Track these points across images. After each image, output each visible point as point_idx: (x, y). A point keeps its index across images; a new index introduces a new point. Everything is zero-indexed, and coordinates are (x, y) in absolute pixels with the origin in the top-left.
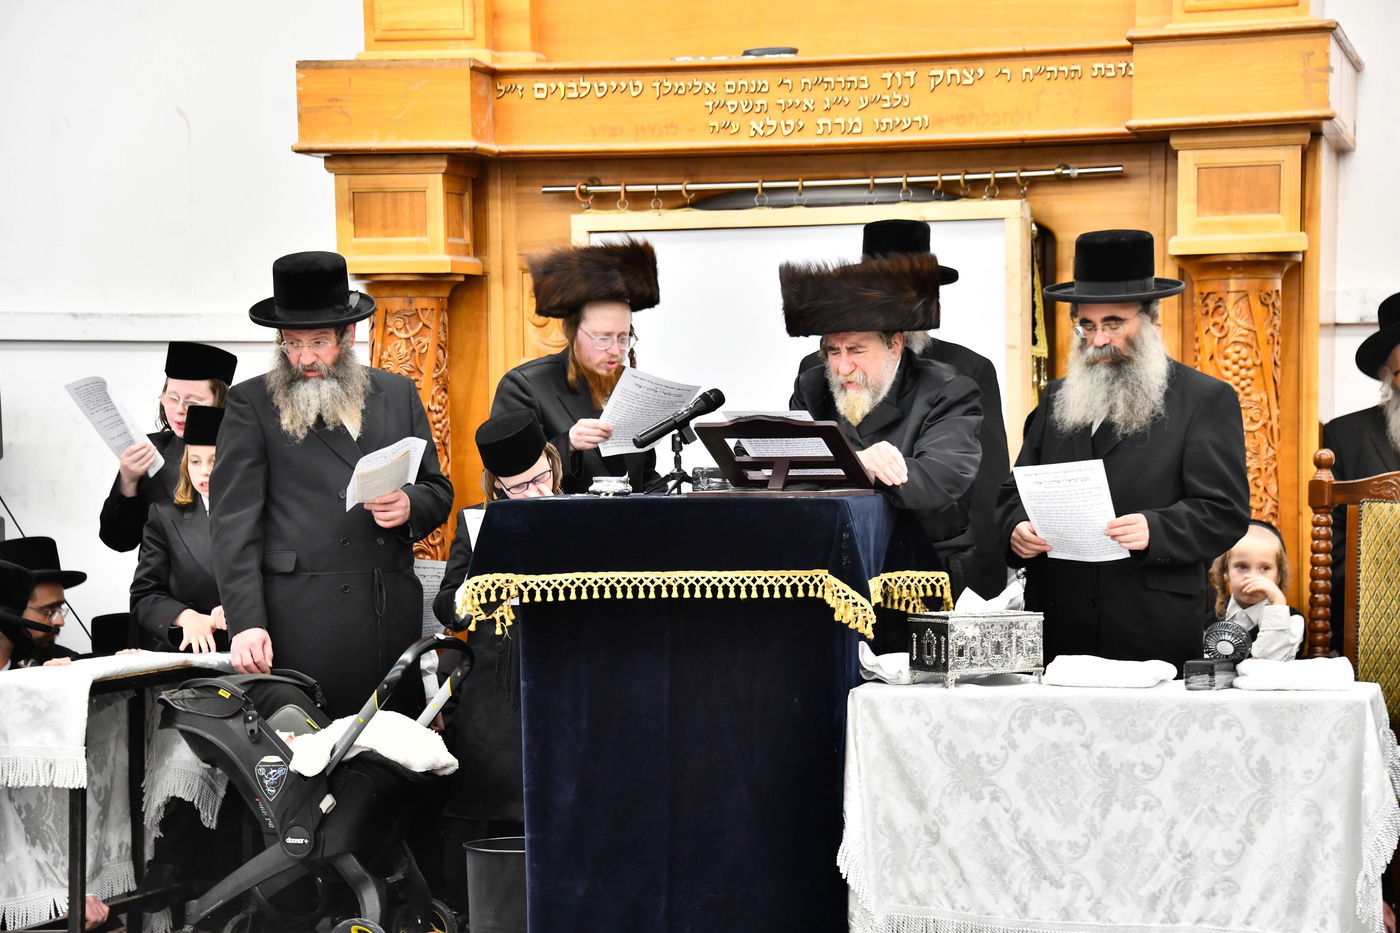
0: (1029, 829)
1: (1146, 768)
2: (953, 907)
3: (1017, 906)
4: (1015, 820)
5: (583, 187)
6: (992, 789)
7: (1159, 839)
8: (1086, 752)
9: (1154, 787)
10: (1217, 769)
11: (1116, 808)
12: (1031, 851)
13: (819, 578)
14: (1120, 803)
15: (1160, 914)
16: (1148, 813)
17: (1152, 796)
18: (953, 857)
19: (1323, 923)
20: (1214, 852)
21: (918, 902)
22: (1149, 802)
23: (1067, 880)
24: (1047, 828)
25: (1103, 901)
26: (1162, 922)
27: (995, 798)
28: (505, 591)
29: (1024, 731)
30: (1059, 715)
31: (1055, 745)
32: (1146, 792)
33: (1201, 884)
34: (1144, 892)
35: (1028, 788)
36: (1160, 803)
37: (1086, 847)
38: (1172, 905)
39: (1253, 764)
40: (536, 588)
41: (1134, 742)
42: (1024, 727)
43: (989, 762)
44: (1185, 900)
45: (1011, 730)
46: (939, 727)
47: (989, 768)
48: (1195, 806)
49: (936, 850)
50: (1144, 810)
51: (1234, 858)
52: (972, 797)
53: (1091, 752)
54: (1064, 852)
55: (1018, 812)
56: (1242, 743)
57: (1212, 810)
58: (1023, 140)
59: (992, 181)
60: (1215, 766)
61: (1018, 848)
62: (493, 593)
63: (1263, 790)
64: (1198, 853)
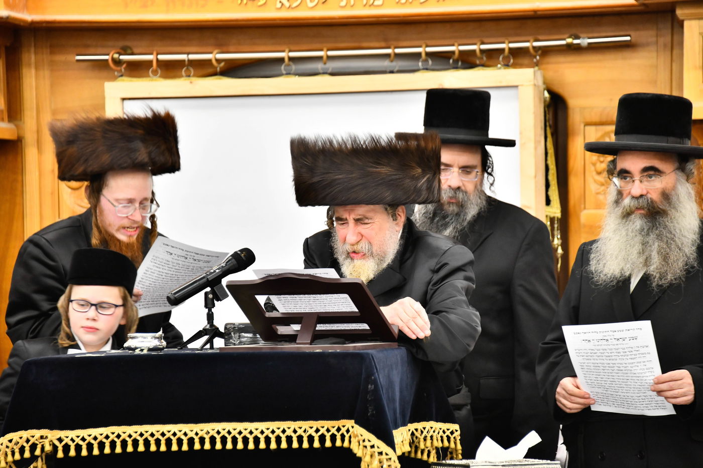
5: (116, 56)
13: (346, 428)
28: (39, 447)
40: (70, 443)
58: (535, 11)
59: (507, 51)
62: (27, 449)
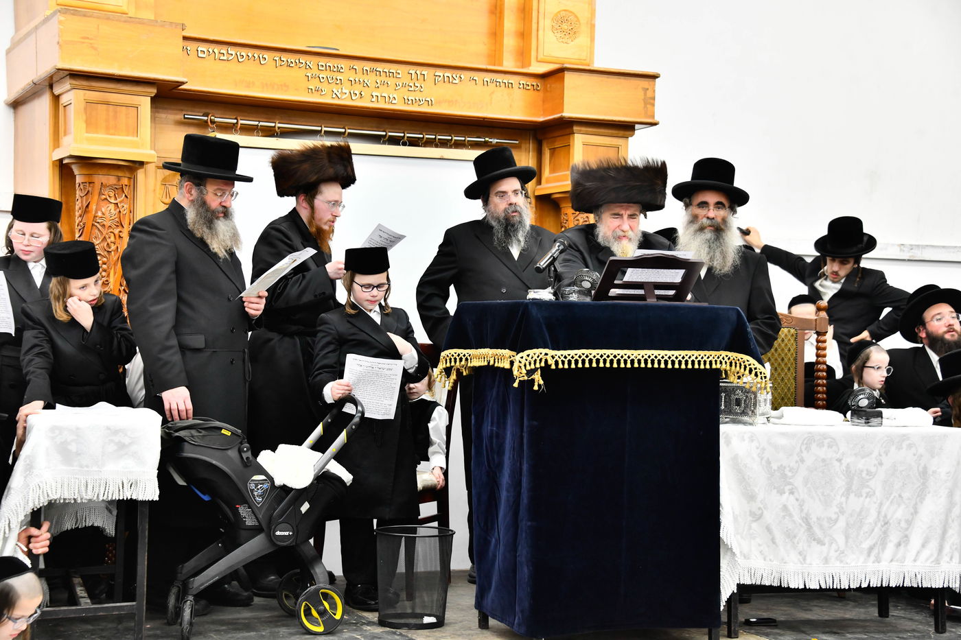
0: (808, 510)
1: (869, 473)
2: (765, 560)
3: (801, 557)
4: (801, 506)
5: (212, 118)
6: (790, 487)
7: (873, 513)
8: (838, 464)
9: (872, 483)
10: (903, 473)
11: (852, 496)
12: (808, 524)
14: (854, 494)
15: (872, 558)
16: (868, 499)
17: (871, 489)
18: (768, 529)
19: (951, 558)
20: (900, 520)
21: (745, 557)
22: (870, 492)
23: (826, 541)
24: (816, 509)
25: (845, 552)
26: (874, 562)
27: (792, 493)
29: (808, 452)
30: (826, 442)
31: (824, 460)
32: (868, 487)
33: (894, 538)
34: (866, 545)
35: (808, 486)
36: (874, 493)
37: (836, 520)
38: (879, 553)
39: (921, 469)
41: (863, 458)
42: (808, 449)
43: (790, 471)
44: (884, 549)
45: (801, 451)
46: (764, 449)
47: (790, 474)
48: (891, 494)
49: (754, 525)
50: (866, 497)
51: (909, 523)
52: (778, 492)
53: (841, 464)
54: (825, 524)
55: (803, 501)
56: (916, 457)
57: (900, 496)
60: (903, 471)
61: (800, 521)
63: (924, 484)
64: (891, 521)
